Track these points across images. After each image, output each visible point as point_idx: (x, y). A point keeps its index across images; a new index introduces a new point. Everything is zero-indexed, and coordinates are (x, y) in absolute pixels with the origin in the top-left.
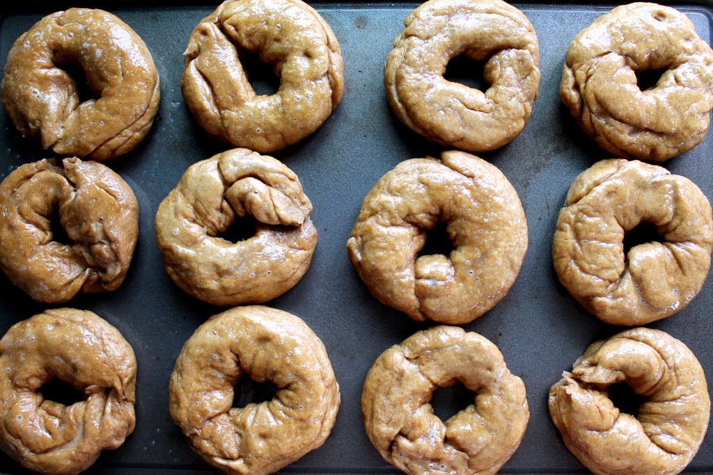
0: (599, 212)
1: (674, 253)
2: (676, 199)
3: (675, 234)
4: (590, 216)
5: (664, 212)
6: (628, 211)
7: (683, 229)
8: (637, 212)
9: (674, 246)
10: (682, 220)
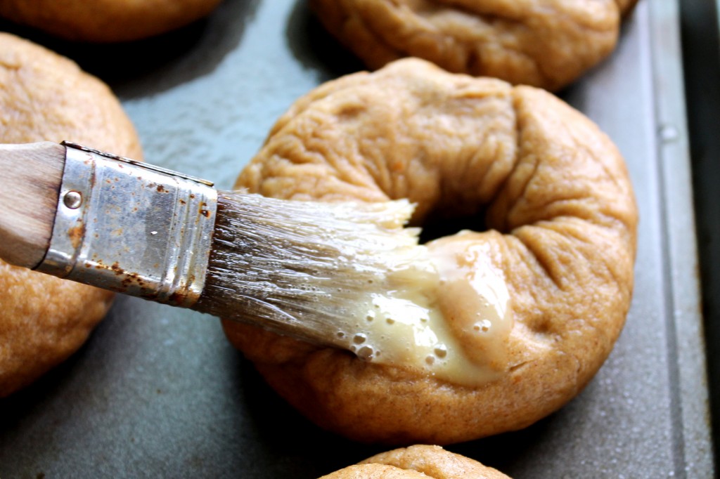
0: (322, 152)
1: (531, 246)
2: (520, 125)
3: (529, 201)
4: (297, 160)
5: (492, 153)
6: (399, 158)
7: (545, 181)
8: (424, 156)
9: (528, 230)
10: (538, 162)
